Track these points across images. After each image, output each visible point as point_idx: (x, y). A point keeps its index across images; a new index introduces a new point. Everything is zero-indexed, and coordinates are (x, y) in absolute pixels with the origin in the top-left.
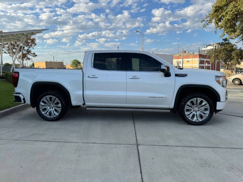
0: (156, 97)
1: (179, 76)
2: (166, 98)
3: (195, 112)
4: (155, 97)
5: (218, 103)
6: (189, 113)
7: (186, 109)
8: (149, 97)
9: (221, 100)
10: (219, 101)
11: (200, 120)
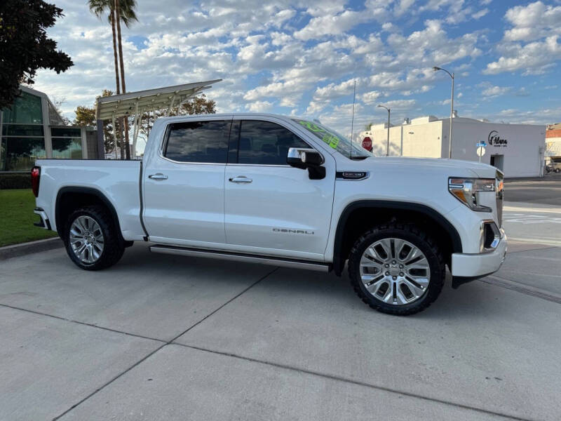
0: (290, 231)
1: (345, 178)
2: (313, 233)
3: (390, 278)
4: (285, 231)
5: (454, 256)
6: (373, 279)
7: (364, 267)
8: (274, 230)
9: (465, 250)
10: (459, 250)
11: (404, 301)
